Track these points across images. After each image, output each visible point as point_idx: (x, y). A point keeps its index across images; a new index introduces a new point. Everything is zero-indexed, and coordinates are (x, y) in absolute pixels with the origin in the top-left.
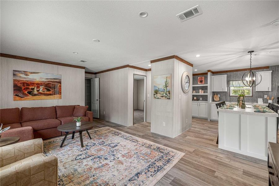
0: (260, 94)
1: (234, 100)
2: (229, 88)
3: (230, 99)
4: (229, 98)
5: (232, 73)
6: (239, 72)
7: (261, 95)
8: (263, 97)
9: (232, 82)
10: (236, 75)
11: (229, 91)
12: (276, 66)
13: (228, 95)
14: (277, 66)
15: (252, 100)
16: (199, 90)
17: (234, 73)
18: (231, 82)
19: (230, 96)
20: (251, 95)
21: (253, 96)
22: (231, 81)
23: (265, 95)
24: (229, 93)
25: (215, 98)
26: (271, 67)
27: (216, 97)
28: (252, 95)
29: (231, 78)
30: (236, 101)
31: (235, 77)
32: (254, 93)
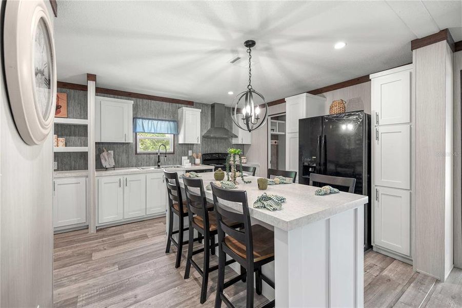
0: (183, 148)
1: (145, 162)
2: (135, 134)
3: (137, 160)
4: (133, 159)
5: (141, 100)
6: (153, 101)
7: (184, 151)
8: (187, 154)
9: (141, 120)
10: (148, 108)
11: (135, 142)
13: (133, 152)
15: (173, 159)
19: (136, 154)
21: (175, 153)
22: (139, 118)
23: (189, 151)
24: (134, 147)
25: (106, 160)
27: (106, 157)
28: (174, 150)
29: (140, 113)
30: (148, 163)
31: (147, 111)
32: (176, 148)
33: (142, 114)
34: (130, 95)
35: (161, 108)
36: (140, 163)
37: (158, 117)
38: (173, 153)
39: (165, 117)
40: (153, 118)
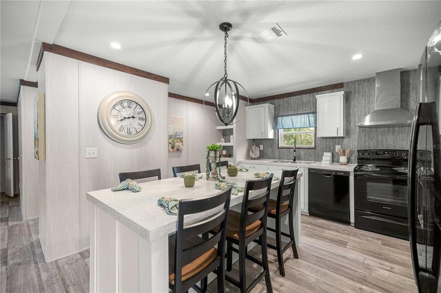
0: (328, 143)
1: (286, 156)
2: (277, 130)
3: (279, 153)
4: (277, 152)
5: (282, 99)
7: (329, 146)
8: (333, 150)
9: (282, 118)
10: (288, 105)
11: (277, 138)
12: (355, 81)
13: (276, 146)
14: (357, 81)
15: (315, 155)
16: (230, 136)
17: (286, 99)
18: (280, 119)
19: (279, 148)
20: (313, 145)
21: (317, 148)
22: (281, 116)
23: (336, 146)
24: (277, 142)
25: (253, 152)
26: (348, 83)
27: (254, 150)
28: (315, 146)
29: (280, 112)
30: (288, 157)
31: (287, 109)
32: (318, 142)
33: (283, 112)
34: (273, 98)
35: (300, 102)
36: (281, 156)
37: (297, 112)
38: (315, 148)
39: (305, 110)
40: (293, 113)
